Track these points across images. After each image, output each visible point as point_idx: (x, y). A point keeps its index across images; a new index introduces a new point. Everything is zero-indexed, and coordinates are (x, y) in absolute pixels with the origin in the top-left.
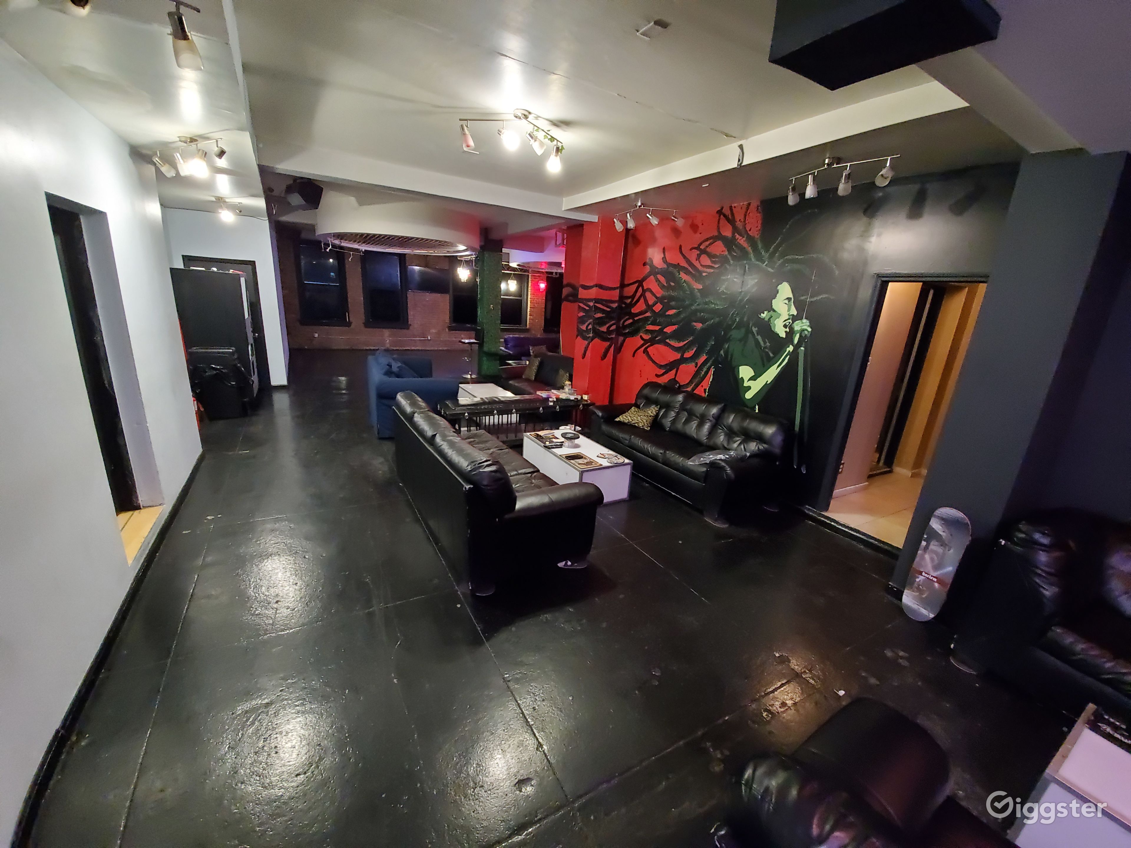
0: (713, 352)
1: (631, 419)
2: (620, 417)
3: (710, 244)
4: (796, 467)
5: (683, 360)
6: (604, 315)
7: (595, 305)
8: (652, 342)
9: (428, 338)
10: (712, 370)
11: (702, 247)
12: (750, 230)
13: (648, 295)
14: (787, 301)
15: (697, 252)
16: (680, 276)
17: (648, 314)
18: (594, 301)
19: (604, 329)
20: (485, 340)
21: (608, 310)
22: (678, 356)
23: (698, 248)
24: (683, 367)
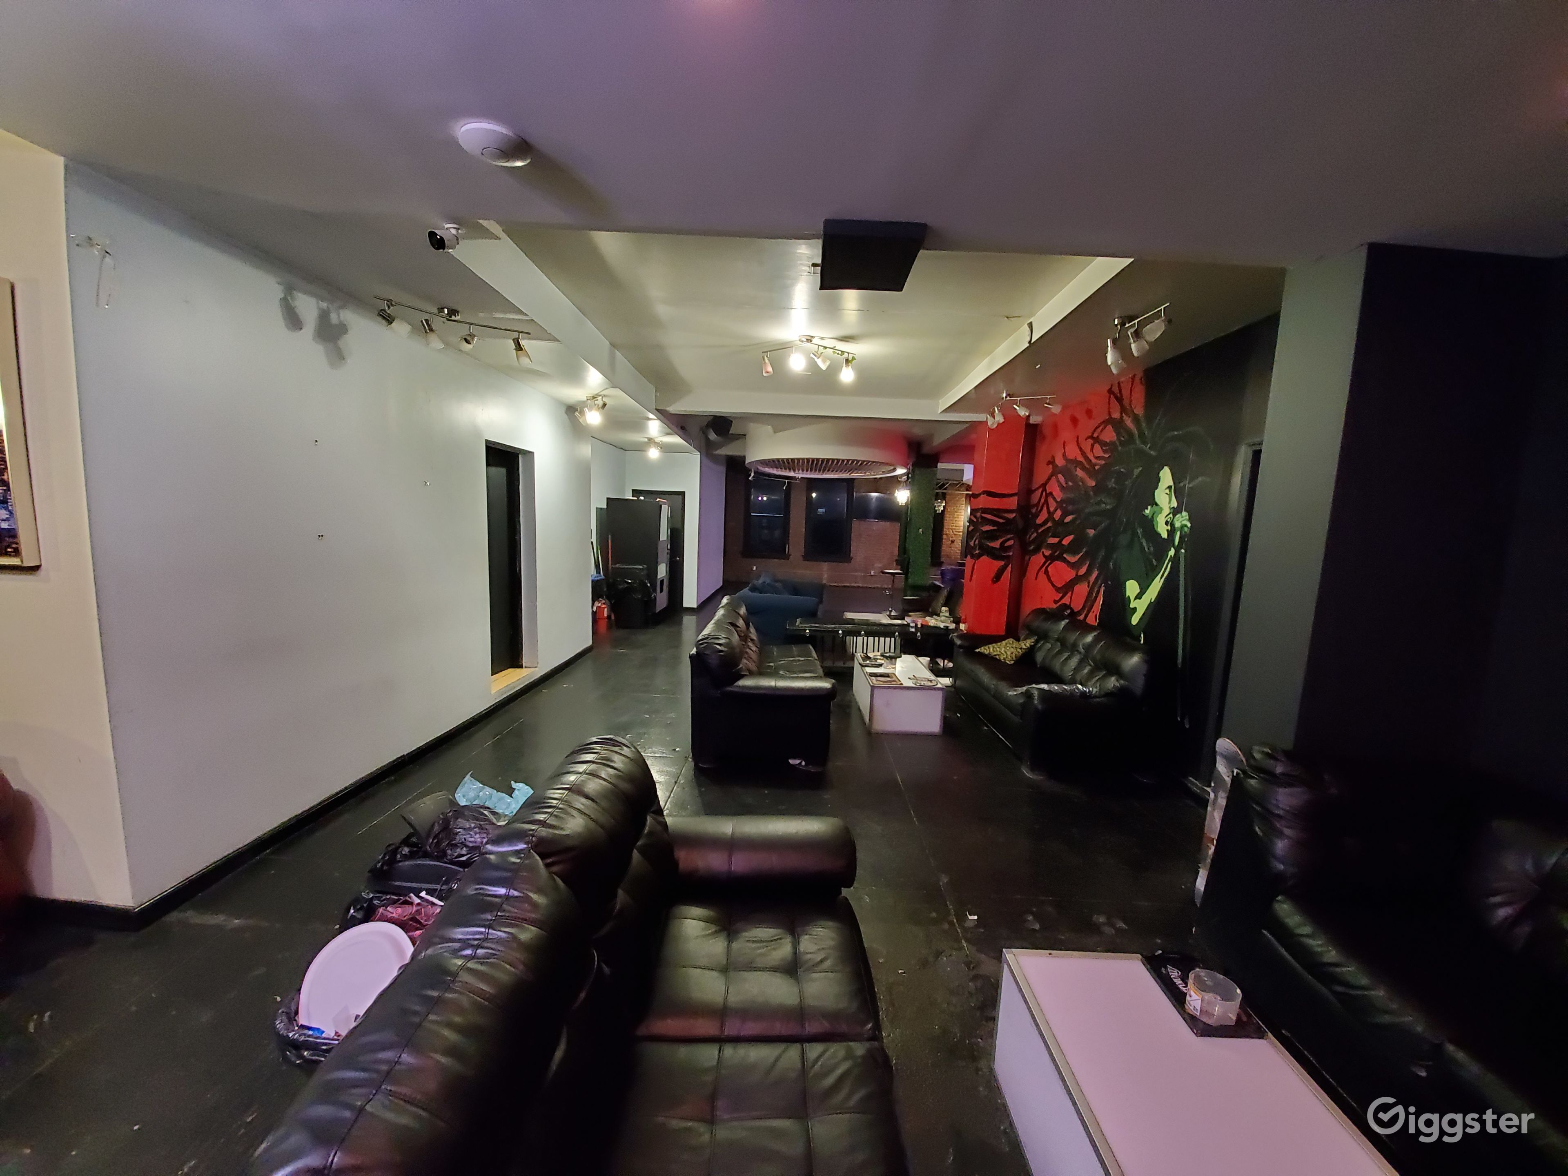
0: (1103, 567)
1: (993, 650)
2: (982, 648)
3: (1102, 431)
4: (1179, 719)
5: (1077, 579)
6: (995, 528)
7: (981, 516)
8: (1051, 559)
9: (871, 573)
10: (1103, 589)
11: (1095, 435)
12: (1135, 407)
13: (1050, 500)
14: (1167, 491)
15: (1090, 441)
16: (1076, 473)
17: (1049, 524)
18: (980, 511)
19: (996, 544)
20: (910, 570)
21: (1001, 521)
22: (1072, 574)
23: (1092, 437)
24: (1077, 588)
